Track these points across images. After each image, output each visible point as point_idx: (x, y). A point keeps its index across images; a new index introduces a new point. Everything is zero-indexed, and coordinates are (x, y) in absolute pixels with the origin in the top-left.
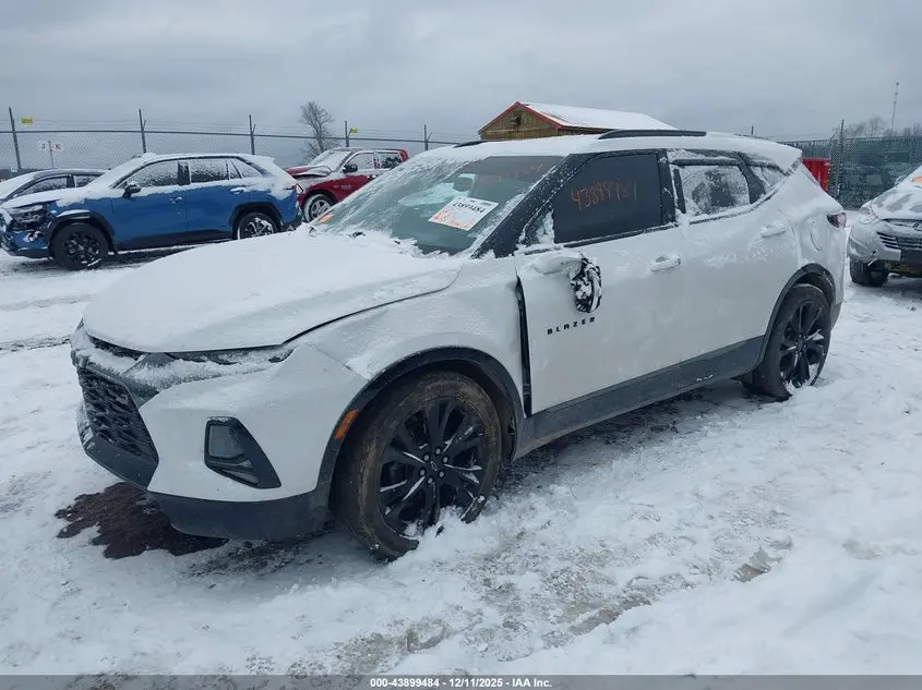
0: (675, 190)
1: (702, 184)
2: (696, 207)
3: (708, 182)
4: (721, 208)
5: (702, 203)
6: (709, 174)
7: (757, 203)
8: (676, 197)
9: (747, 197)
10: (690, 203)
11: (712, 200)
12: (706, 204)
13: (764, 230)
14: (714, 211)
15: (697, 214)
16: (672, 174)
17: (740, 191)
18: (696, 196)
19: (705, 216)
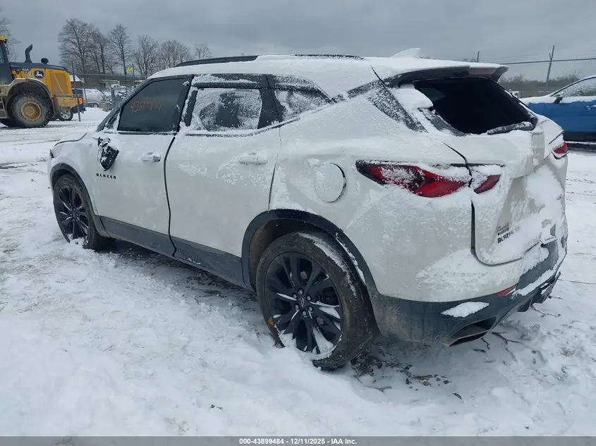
0: (186, 107)
1: (213, 104)
2: (199, 122)
3: (218, 103)
4: (222, 128)
5: (206, 120)
6: (223, 96)
7: (263, 129)
8: (184, 112)
9: (256, 121)
10: (196, 118)
11: (217, 119)
12: (209, 122)
13: (245, 156)
14: (215, 129)
15: (199, 129)
16: (190, 94)
17: (250, 114)
18: (203, 114)
19: (205, 132)
